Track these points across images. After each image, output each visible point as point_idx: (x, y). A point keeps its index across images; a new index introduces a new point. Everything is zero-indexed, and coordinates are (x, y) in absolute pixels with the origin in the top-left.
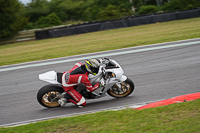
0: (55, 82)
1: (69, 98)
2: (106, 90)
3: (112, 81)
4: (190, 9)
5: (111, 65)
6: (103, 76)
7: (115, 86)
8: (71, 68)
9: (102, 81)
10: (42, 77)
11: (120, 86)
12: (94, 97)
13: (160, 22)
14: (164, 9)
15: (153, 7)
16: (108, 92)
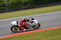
0: (16, 24)
1: (20, 29)
2: (32, 26)
3: (34, 24)
4: (16, 8)
5: (33, 19)
6: (31, 22)
7: (34, 25)
8: (21, 20)
9: (31, 24)
10: (12, 23)
11: (36, 25)
12: (28, 29)
13: (7, 12)
14: (8, 8)
15: (5, 8)
16: (32, 27)
